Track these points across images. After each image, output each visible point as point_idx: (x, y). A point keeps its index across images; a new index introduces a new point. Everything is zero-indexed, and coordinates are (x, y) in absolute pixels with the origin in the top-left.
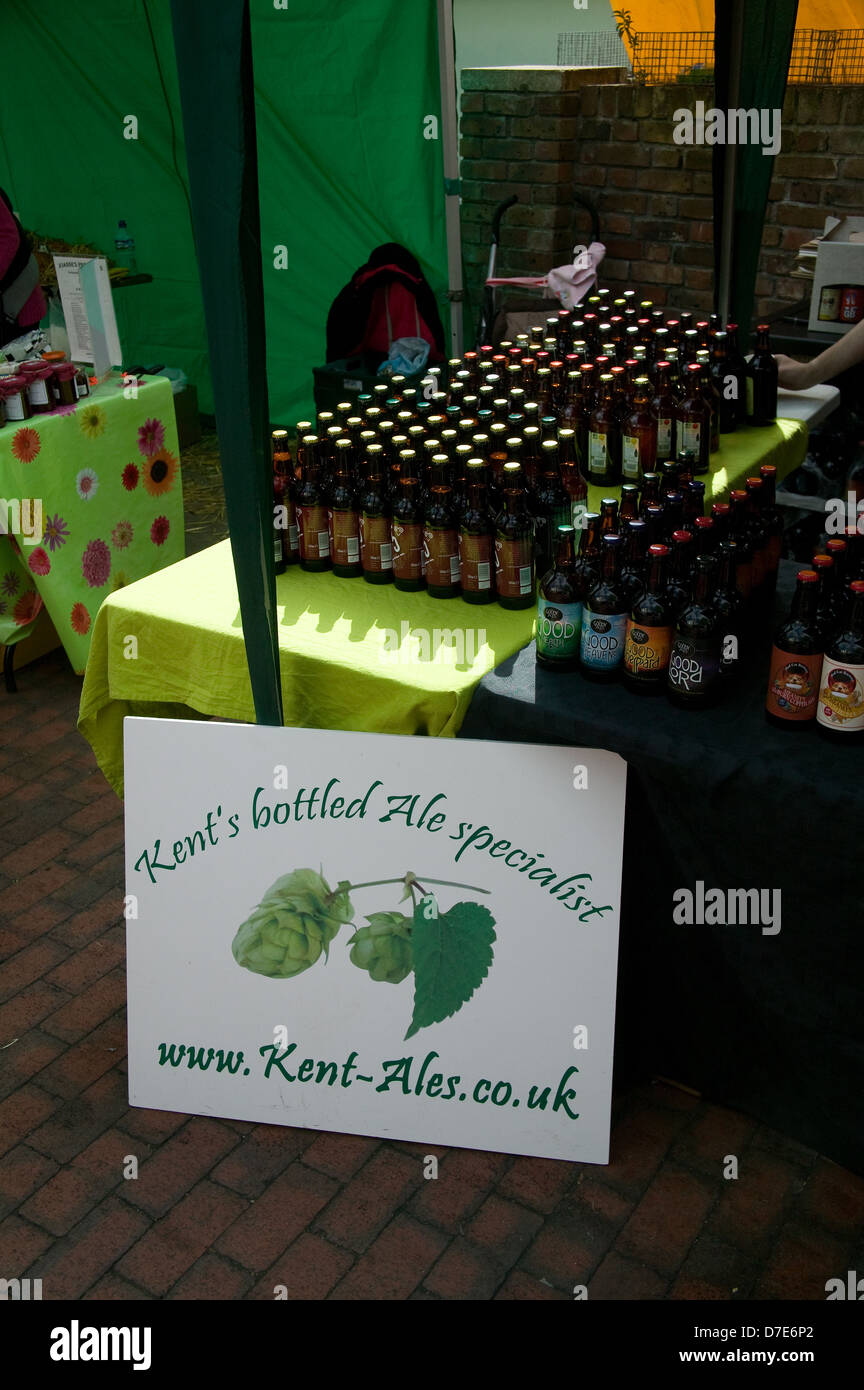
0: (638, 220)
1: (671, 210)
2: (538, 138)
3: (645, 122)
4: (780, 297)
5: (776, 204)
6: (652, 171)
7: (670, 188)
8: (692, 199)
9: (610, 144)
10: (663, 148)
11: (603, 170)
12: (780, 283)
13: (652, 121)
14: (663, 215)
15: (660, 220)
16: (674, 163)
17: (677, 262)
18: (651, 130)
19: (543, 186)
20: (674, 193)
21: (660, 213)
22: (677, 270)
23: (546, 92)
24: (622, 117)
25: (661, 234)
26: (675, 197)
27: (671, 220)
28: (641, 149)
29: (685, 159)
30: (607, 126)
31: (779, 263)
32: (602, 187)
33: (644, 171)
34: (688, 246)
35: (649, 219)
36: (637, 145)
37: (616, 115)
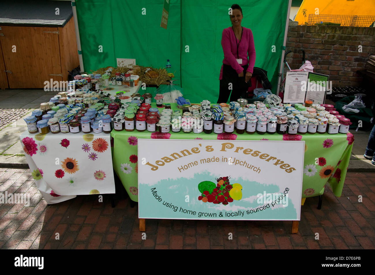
0: (310, 55)
1: (319, 53)
2: (290, 37)
3: (313, 33)
4: (345, 71)
5: (345, 51)
6: (314, 44)
7: (319, 48)
8: (324, 50)
9: (303, 38)
10: (318, 39)
11: (301, 44)
12: (345, 68)
13: (315, 33)
14: (317, 54)
15: (315, 55)
16: (320, 42)
17: (319, 64)
18: (315, 35)
19: (290, 48)
20: (319, 49)
21: (316, 53)
22: (319, 66)
23: (293, 26)
24: (307, 32)
25: (315, 58)
26: (320, 50)
27: (318, 55)
28: (312, 39)
29: (323, 42)
30: (303, 34)
31: (345, 64)
32: (300, 48)
33: (312, 44)
34: (322, 60)
35: (313, 55)
36: (311, 38)
37: (305, 32)
